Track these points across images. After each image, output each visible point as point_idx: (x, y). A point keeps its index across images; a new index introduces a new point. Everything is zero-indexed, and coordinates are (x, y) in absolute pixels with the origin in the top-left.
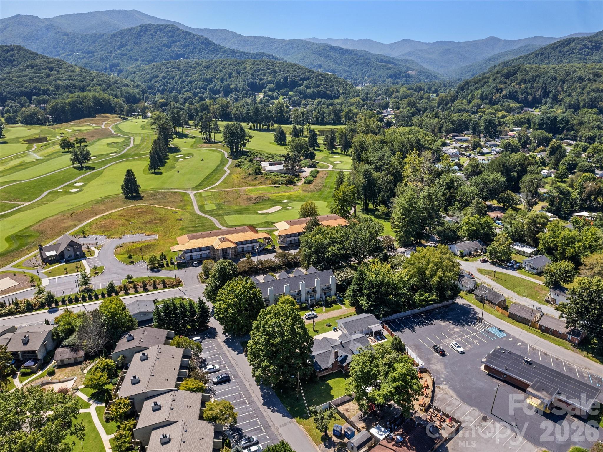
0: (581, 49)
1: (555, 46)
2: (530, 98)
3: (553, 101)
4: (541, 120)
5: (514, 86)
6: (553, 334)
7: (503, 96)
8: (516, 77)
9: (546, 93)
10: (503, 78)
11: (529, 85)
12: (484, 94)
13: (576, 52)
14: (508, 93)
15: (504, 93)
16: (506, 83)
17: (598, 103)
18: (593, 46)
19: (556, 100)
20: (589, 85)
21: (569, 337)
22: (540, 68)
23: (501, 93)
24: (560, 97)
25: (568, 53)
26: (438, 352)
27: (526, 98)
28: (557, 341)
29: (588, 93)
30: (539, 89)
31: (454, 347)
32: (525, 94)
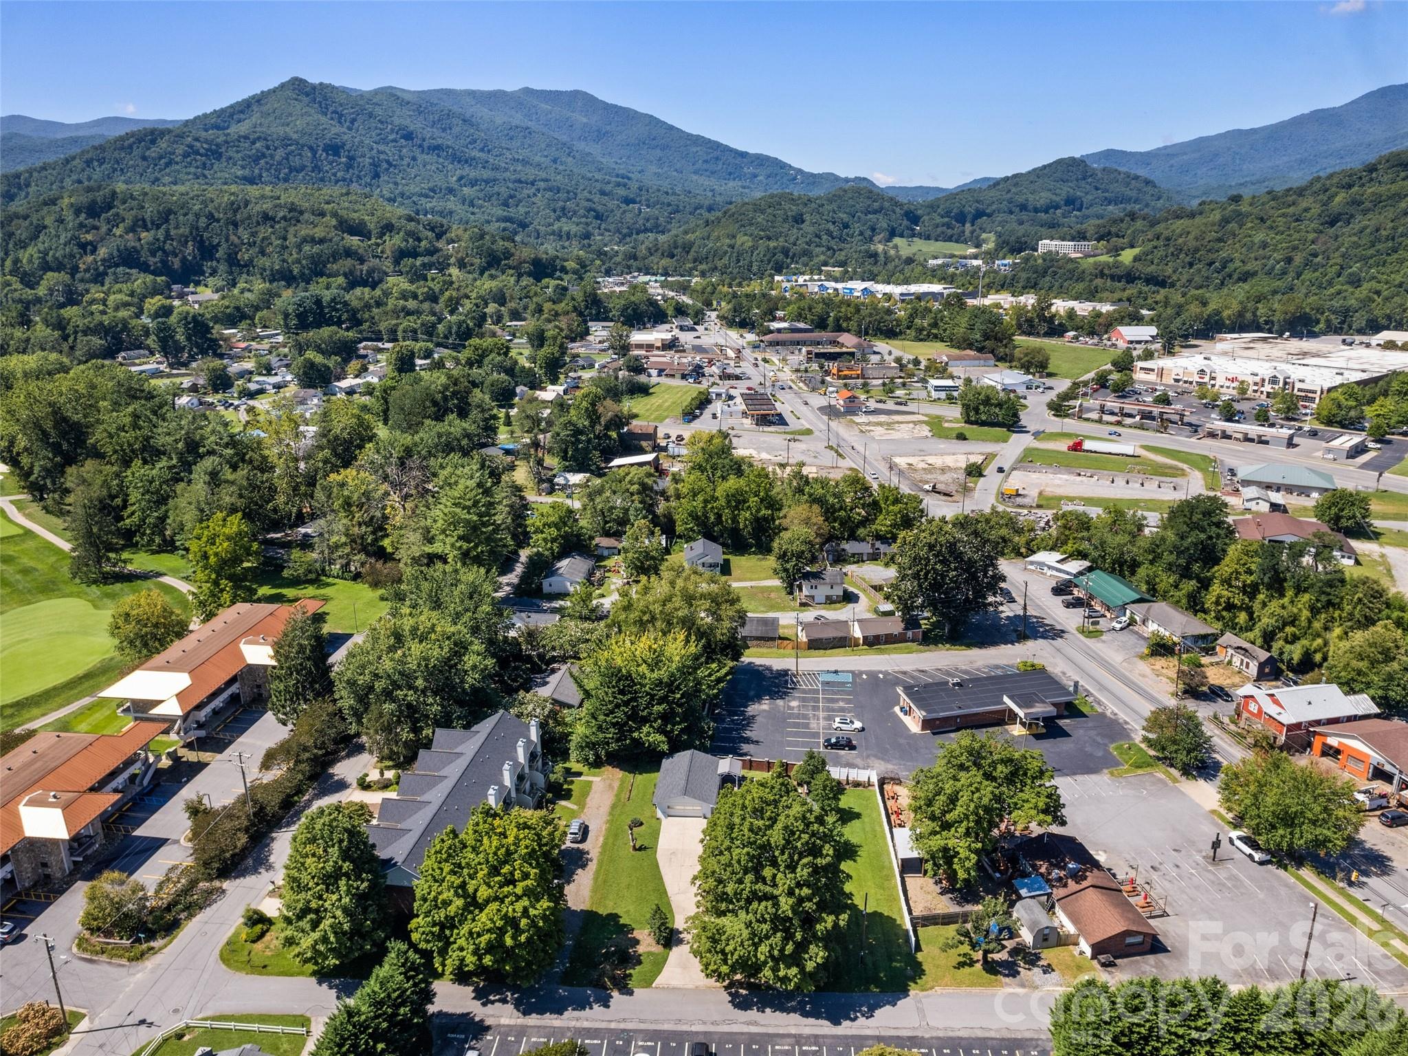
0: (186, 155)
1: (126, 143)
2: (176, 263)
3: (231, 266)
4: (300, 305)
5: (121, 237)
6: (886, 643)
7: (103, 260)
8: (117, 214)
9: (207, 251)
10: (83, 216)
11: (161, 234)
12: (49, 258)
13: (178, 159)
14: (115, 253)
15: (103, 252)
16: (96, 228)
17: (325, 266)
18: (207, 150)
19: (237, 266)
20: (292, 230)
21: (910, 634)
22: (164, 194)
23: (94, 251)
24: (244, 256)
25: (163, 161)
26: (842, 747)
27: (164, 262)
28: (900, 648)
29: (299, 247)
30: (187, 242)
31: (844, 727)
32: (160, 253)
